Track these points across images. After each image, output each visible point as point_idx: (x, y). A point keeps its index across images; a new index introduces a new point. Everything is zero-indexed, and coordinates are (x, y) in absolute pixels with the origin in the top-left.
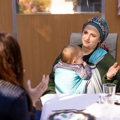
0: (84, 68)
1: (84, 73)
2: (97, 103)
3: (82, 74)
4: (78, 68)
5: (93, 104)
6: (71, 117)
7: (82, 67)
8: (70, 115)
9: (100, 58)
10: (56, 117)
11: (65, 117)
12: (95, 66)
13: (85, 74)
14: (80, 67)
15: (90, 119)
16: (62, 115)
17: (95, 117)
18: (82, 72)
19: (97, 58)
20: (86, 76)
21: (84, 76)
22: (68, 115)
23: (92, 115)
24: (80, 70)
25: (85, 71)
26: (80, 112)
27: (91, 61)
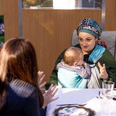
0: (84, 68)
1: (85, 73)
2: (97, 98)
3: (82, 75)
4: (79, 69)
5: (93, 99)
6: (73, 112)
7: (83, 68)
8: (72, 109)
9: (99, 56)
10: (60, 111)
11: (69, 111)
12: (94, 65)
13: (85, 75)
14: (81, 68)
15: (90, 113)
16: (66, 110)
17: (95, 112)
18: (82, 73)
19: (96, 56)
20: (86, 76)
21: (84, 76)
22: (71, 109)
23: (92, 110)
24: (81, 71)
25: (85, 72)
26: (81, 106)
27: (91, 60)
